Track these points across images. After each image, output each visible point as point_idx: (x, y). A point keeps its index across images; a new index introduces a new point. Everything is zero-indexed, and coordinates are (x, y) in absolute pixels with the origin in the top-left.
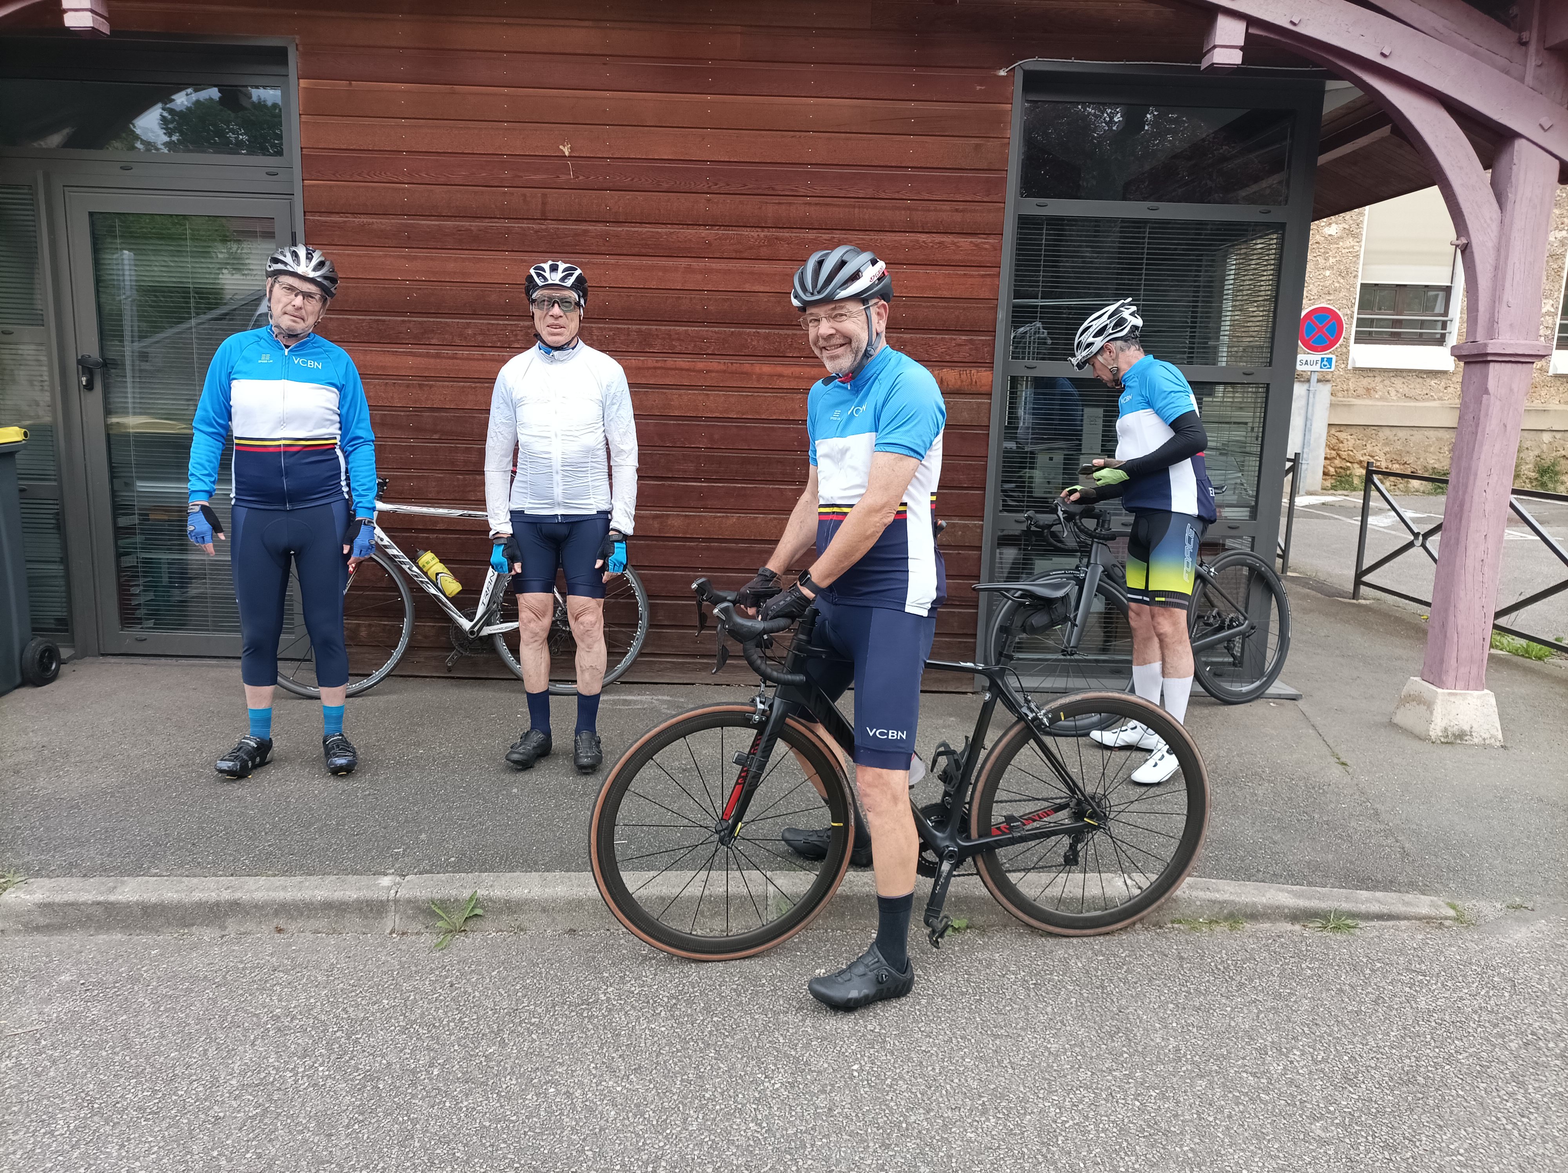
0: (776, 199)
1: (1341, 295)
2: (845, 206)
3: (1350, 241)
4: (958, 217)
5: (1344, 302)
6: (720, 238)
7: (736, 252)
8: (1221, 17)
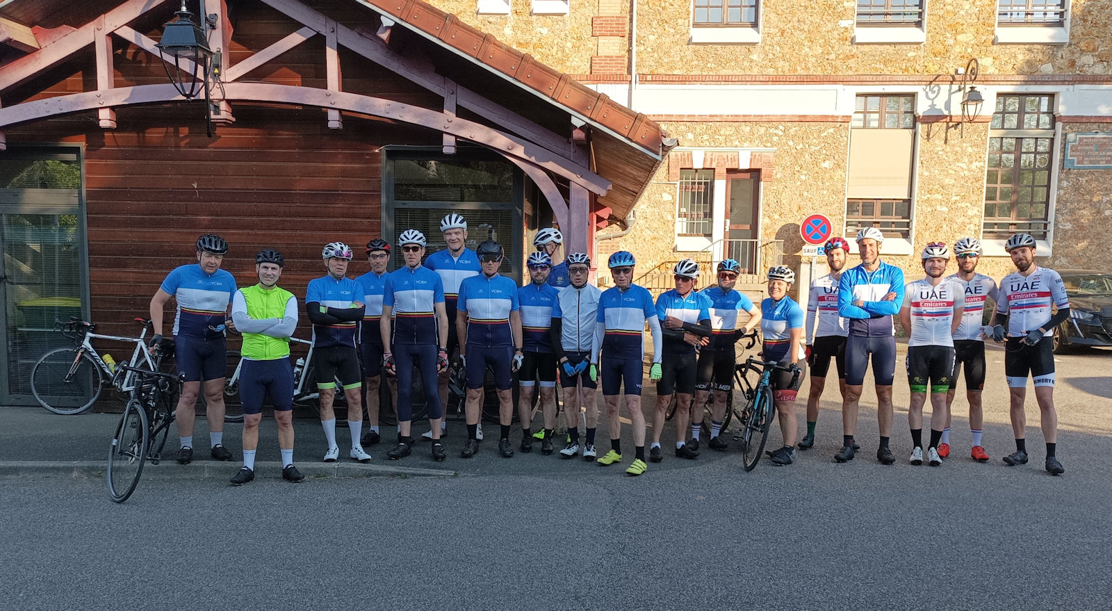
0: (284, 204)
1: (836, 205)
2: (313, 207)
3: (840, 172)
4: (362, 211)
5: (838, 211)
6: (261, 221)
8: (444, 135)
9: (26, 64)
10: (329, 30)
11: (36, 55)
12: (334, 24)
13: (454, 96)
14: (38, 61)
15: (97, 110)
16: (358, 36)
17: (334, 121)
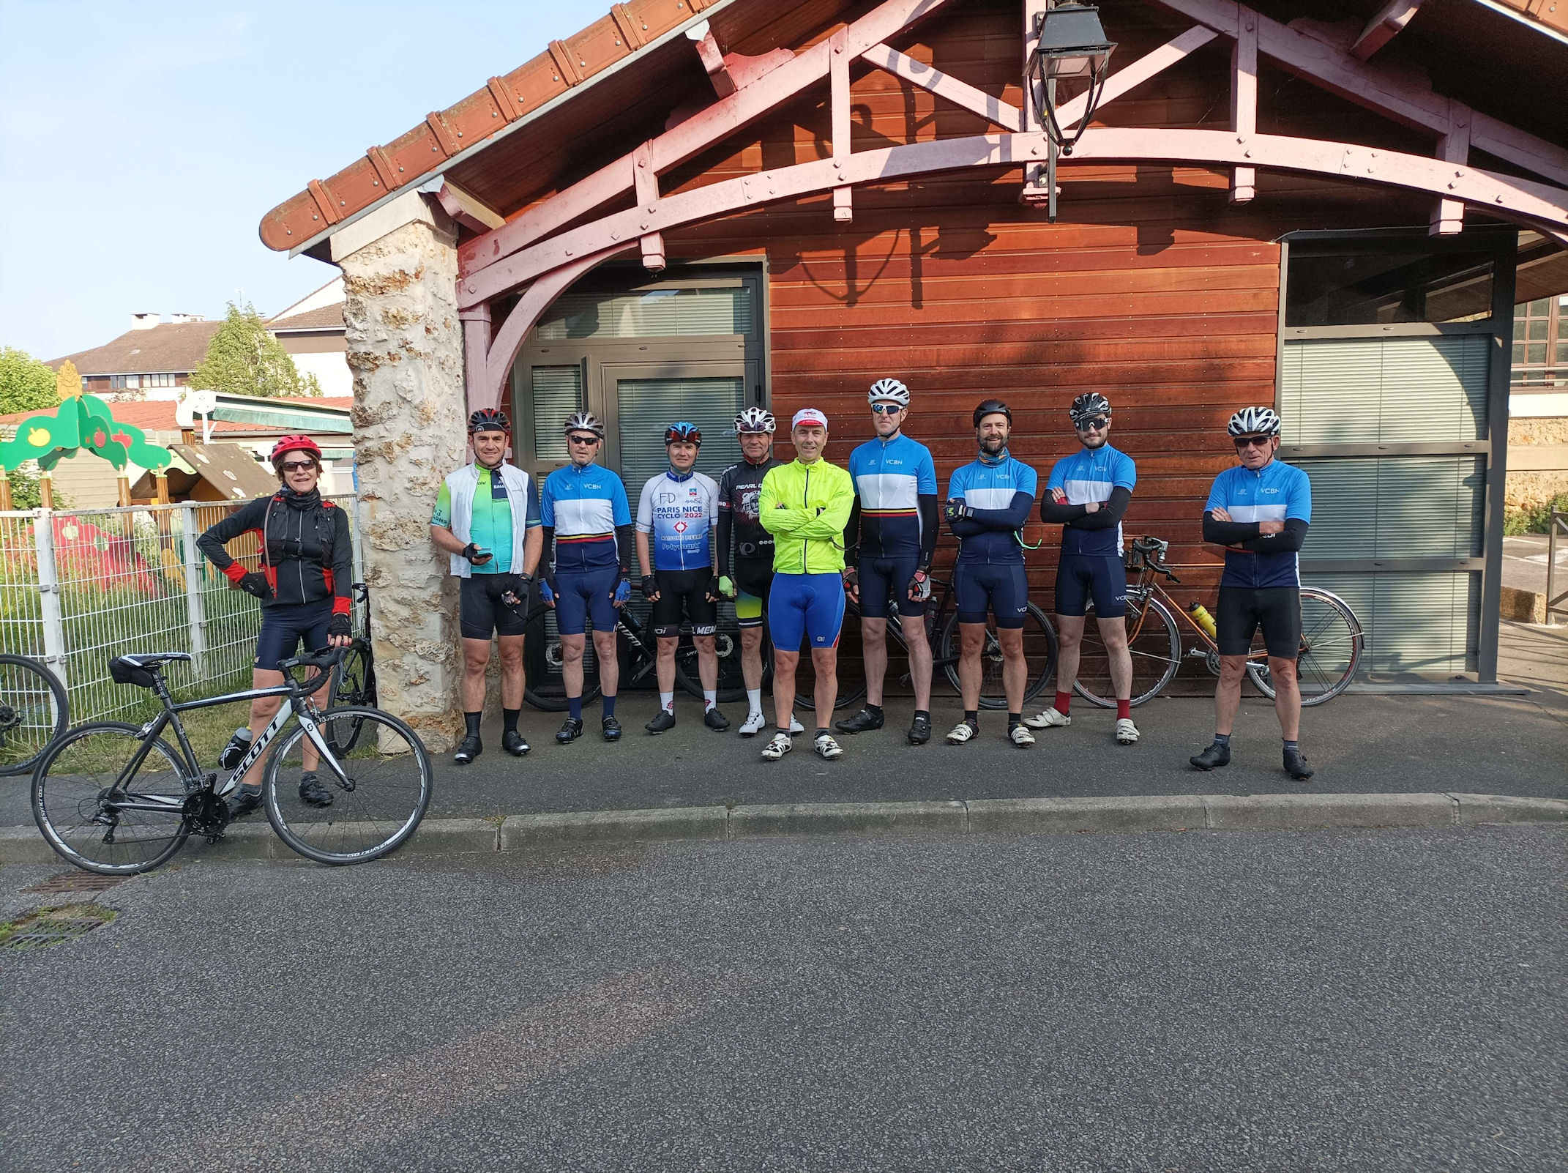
0: (1106, 342)
2: (1157, 343)
4: (1242, 346)
6: (1065, 372)
7: (1077, 380)
8: (1444, 201)
9: (710, 119)
10: (1242, 29)
11: (729, 101)
12: (1252, 15)
13: (1465, 132)
14: (732, 112)
15: (830, 191)
16: (1296, 34)
17: (1245, 185)
